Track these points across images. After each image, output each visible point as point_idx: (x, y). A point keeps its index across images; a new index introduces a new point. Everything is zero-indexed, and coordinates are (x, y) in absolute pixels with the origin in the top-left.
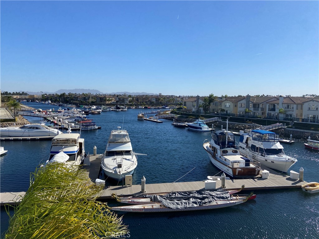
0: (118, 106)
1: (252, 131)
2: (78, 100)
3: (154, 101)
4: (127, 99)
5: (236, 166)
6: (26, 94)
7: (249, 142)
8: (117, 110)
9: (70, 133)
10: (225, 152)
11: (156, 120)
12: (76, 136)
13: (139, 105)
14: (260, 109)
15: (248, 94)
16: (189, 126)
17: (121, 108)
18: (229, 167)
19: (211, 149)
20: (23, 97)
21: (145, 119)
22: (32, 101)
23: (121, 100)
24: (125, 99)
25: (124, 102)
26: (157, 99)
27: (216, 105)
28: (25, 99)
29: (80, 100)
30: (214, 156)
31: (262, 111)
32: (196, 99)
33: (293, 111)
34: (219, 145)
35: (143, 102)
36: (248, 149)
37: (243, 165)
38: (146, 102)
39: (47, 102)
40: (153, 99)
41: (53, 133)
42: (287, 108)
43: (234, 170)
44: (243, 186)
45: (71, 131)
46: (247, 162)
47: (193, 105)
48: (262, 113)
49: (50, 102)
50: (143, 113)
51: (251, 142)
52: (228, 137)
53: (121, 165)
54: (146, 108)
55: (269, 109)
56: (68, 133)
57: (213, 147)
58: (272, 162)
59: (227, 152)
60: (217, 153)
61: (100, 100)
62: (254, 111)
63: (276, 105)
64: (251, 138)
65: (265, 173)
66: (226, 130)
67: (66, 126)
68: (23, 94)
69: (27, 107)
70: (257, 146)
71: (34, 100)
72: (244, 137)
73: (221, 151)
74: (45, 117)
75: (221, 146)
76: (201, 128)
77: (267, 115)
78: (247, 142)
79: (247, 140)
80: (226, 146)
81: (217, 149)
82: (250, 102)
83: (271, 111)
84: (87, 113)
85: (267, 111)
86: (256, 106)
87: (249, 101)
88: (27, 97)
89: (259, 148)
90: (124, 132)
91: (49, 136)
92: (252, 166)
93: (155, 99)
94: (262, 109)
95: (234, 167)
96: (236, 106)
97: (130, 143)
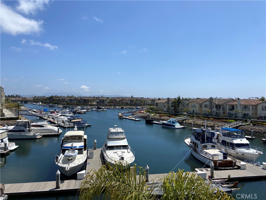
0: (99, 107)
1: (222, 129)
2: (65, 102)
3: (129, 102)
4: (106, 100)
5: (215, 158)
6: (19, 97)
7: (219, 138)
8: (99, 110)
9: (77, 130)
10: (205, 147)
11: (134, 119)
12: (81, 133)
13: (117, 105)
14: (221, 109)
15: (211, 97)
16: (163, 124)
17: (102, 108)
18: (210, 159)
19: (192, 144)
20: (17, 99)
21: (125, 118)
22: (25, 103)
23: (102, 101)
24: (105, 100)
25: (103, 103)
26: (131, 101)
27: (183, 106)
28: (19, 101)
29: (67, 102)
30: (195, 150)
31: (223, 111)
32: (166, 101)
33: (249, 111)
34: (199, 140)
35: (119, 103)
36: (219, 144)
37: (221, 157)
38: (122, 103)
39: (38, 104)
40: (128, 100)
41: (54, 130)
42: (244, 108)
43: (215, 162)
44: (229, 176)
45: (77, 129)
46: (225, 155)
47: (164, 106)
48: (224, 112)
49: (41, 103)
50: (122, 113)
51: (222, 138)
52: (206, 134)
53: (123, 157)
54: (122, 108)
55: (229, 109)
56: (75, 131)
57: (194, 143)
58: (242, 154)
59: (207, 147)
60: (198, 148)
61: (84, 102)
62: (217, 111)
63: (235, 106)
64: (222, 135)
65: (243, 165)
66: (204, 128)
67: (62, 124)
68: (17, 96)
69: (24, 108)
70: (228, 141)
71: (27, 102)
72: (215, 134)
73: (202, 146)
74: (41, 116)
75: (201, 141)
76: (174, 126)
77: (227, 114)
78: (217, 138)
79: (218, 136)
80: (206, 142)
81: (197, 144)
82: (213, 104)
83: (231, 110)
84: (74, 113)
85: (228, 111)
86: (218, 107)
87: (212, 102)
88: (20, 99)
89: (229, 143)
90: (120, 130)
91: (51, 133)
92: (229, 159)
93: (129, 100)
94: (223, 109)
95: (215, 160)
96: (201, 106)
97: (126, 139)
